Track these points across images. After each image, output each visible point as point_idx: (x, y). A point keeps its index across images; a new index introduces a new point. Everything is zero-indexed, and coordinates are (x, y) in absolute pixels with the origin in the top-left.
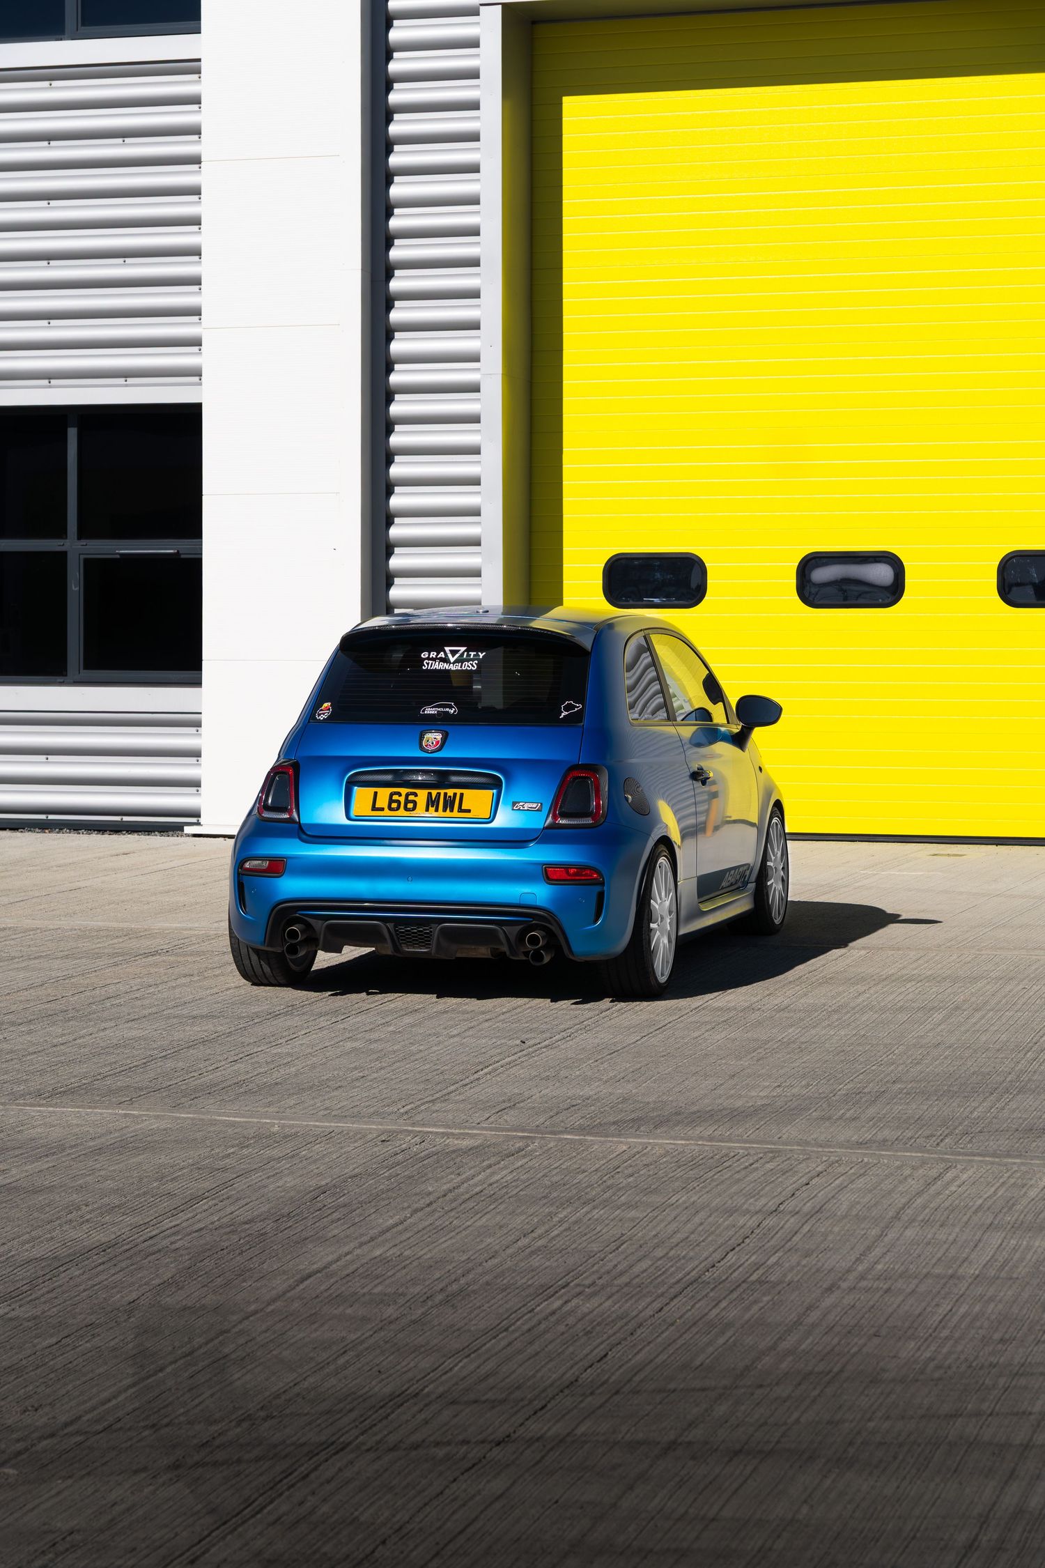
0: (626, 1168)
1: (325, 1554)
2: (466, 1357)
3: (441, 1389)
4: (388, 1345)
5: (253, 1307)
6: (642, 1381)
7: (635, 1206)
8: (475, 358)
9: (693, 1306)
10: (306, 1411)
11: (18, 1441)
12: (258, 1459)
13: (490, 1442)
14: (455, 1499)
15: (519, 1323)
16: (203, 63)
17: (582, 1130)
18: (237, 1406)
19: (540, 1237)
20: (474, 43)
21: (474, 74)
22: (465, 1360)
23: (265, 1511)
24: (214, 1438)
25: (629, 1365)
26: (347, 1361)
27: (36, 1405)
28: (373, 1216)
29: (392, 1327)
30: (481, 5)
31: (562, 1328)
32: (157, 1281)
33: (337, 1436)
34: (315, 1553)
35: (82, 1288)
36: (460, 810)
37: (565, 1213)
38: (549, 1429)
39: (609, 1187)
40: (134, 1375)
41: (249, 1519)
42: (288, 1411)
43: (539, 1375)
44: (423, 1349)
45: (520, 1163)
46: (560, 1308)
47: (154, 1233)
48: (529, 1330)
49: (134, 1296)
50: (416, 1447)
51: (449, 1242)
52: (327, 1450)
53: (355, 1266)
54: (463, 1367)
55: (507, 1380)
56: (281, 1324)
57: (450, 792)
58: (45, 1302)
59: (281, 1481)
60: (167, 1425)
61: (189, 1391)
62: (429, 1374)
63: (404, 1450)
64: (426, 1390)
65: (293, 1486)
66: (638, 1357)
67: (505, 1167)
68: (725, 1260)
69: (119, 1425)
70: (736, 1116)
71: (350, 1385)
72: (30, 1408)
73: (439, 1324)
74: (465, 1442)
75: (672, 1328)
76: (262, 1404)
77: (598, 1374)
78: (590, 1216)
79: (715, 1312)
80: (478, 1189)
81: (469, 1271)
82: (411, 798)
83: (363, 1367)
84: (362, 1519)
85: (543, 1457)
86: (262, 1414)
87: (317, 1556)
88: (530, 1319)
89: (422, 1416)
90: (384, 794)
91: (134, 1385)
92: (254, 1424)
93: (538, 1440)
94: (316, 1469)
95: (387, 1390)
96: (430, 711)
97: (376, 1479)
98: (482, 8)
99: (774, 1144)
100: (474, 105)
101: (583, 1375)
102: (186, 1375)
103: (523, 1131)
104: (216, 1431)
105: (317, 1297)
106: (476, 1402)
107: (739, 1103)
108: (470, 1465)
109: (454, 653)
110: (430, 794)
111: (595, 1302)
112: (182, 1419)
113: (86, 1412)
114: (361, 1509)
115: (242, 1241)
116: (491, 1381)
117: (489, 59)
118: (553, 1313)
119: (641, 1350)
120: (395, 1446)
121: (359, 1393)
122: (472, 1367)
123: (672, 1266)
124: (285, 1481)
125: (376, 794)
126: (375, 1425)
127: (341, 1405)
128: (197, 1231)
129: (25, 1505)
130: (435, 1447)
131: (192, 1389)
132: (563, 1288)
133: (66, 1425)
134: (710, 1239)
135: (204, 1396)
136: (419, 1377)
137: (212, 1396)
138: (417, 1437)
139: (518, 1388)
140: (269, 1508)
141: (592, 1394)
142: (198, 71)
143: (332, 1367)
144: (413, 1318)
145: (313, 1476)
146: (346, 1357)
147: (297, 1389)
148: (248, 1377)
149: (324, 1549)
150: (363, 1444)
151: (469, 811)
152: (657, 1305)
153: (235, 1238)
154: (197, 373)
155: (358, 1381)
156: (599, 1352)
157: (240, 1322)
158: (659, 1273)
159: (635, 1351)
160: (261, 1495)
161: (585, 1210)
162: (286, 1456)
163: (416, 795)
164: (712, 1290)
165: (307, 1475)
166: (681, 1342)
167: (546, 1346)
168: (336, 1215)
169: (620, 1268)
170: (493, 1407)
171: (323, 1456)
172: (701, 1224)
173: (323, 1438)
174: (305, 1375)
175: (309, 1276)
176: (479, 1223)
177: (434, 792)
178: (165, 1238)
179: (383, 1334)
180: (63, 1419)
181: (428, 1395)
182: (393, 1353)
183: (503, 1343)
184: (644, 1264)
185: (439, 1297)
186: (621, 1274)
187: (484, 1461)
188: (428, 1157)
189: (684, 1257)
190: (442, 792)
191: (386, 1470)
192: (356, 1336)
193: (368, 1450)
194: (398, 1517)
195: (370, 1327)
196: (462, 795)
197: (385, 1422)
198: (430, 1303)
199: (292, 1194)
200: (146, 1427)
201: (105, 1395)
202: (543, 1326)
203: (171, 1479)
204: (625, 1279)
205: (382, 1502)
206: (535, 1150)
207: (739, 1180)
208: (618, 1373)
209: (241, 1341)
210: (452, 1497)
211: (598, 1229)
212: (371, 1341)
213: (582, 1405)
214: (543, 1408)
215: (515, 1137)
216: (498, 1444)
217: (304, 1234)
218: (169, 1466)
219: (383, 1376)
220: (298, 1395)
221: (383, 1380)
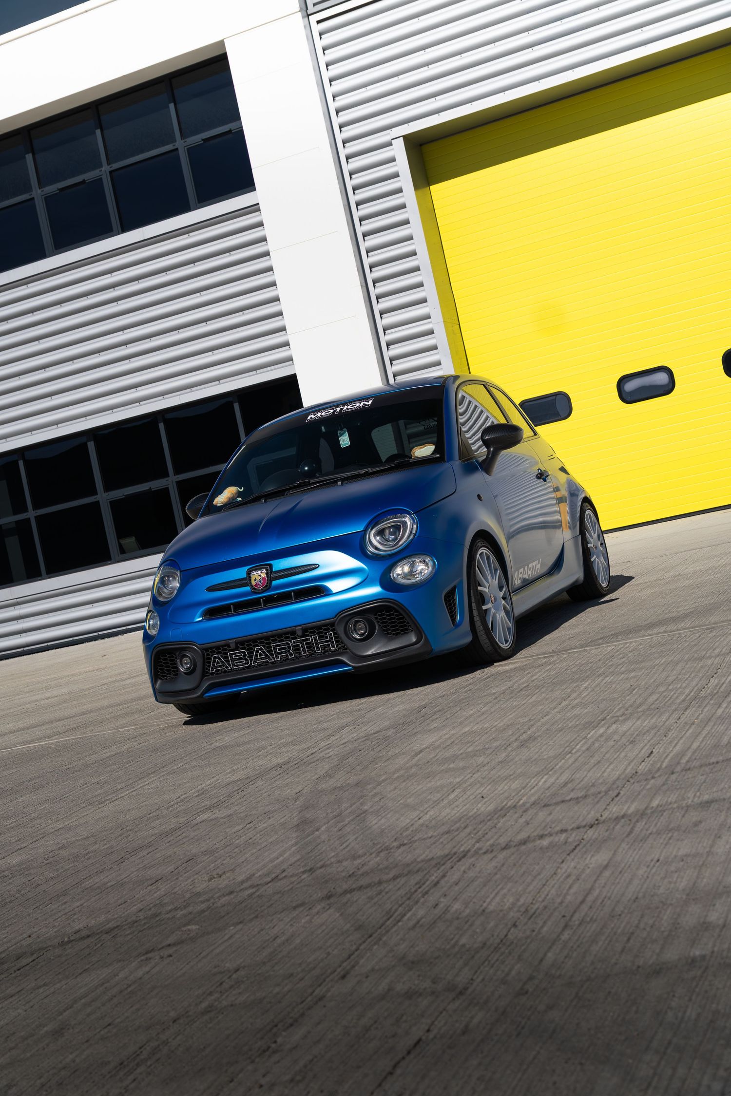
0: (618, 655)
1: (464, 945)
2: (546, 775)
3: (533, 799)
4: (485, 780)
5: (383, 778)
6: (688, 761)
7: (634, 670)
8: (428, 317)
9: (702, 711)
10: (430, 835)
11: (203, 902)
12: (395, 878)
13: (585, 826)
14: (568, 876)
15: (578, 747)
16: (261, 206)
17: (581, 646)
18: (376, 842)
19: (575, 699)
20: (393, 160)
21: (396, 175)
22: (546, 777)
23: (406, 918)
24: (358, 869)
25: (671, 755)
26: (457, 796)
27: (220, 873)
28: (459, 712)
29: (485, 768)
30: (392, 139)
31: (611, 743)
32: (317, 776)
33: (458, 847)
34: (454, 946)
35: (263, 791)
37: (587, 683)
38: (629, 808)
39: (612, 666)
40: (297, 837)
41: (392, 928)
42: (416, 838)
43: (605, 774)
44: (512, 777)
45: (548, 668)
46: (605, 732)
47: (314, 751)
48: (587, 749)
49: (300, 788)
50: (524, 842)
51: (514, 714)
52: (451, 860)
53: (452, 740)
54: (545, 782)
55: (582, 783)
56: (404, 784)
58: (238, 805)
59: (416, 891)
60: (321, 867)
61: (338, 839)
62: (521, 791)
63: (515, 846)
64: (521, 802)
65: (427, 893)
66: (677, 748)
67: (540, 671)
68: (711, 684)
69: (284, 875)
70: (675, 620)
71: (462, 811)
72: (216, 876)
73: (520, 759)
74: (563, 831)
75: (693, 727)
76: (395, 837)
77: (652, 765)
78: (604, 681)
79: (720, 711)
80: (525, 685)
81: (532, 726)
83: (469, 797)
84: (491, 908)
85: (632, 829)
86: (395, 844)
87: (457, 949)
88: (586, 743)
89: (522, 820)
91: (296, 844)
92: (389, 853)
93: (623, 817)
94: (444, 876)
95: (491, 808)
97: (496, 874)
98: (393, 141)
99: (708, 625)
100: (400, 191)
101: (640, 767)
102: (336, 829)
103: (545, 654)
104: (360, 864)
105: (428, 762)
106: (563, 801)
107: (674, 615)
108: (573, 847)
111: (629, 723)
112: (333, 860)
113: (258, 870)
114: (488, 900)
115: (373, 743)
116: (570, 785)
117: (402, 165)
118: (601, 736)
119: (677, 743)
120: (507, 845)
121: (470, 814)
122: (552, 780)
123: (675, 694)
124: (420, 890)
126: (487, 833)
127: (457, 825)
128: (343, 744)
129: (201, 953)
130: (539, 839)
131: (341, 838)
132: (603, 720)
133: (242, 882)
134: (693, 675)
135: (350, 840)
136: (513, 794)
137: (356, 839)
138: (523, 835)
139: (593, 785)
140: (408, 915)
141: (653, 778)
142: (259, 210)
143: (446, 802)
144: (500, 760)
145: (442, 882)
146: (455, 793)
147: (421, 821)
148: (383, 821)
149: (463, 941)
150: (480, 849)
152: (675, 716)
153: (368, 742)
154: (290, 359)
155: (467, 806)
156: (645, 752)
157: (375, 788)
158: (668, 699)
159: (673, 745)
160: (400, 906)
161: (600, 679)
162: (418, 871)
164: (711, 699)
165: (438, 882)
166: (704, 733)
167: (604, 756)
168: (434, 717)
169: (638, 702)
170: (578, 803)
171: (448, 865)
172: (683, 669)
173: (446, 852)
174: (426, 811)
175: (421, 751)
176: (531, 701)
178: (321, 752)
179: (479, 774)
180: (240, 878)
181: (524, 804)
182: (490, 784)
183: (570, 761)
184: (655, 697)
185: (515, 744)
186: (641, 705)
187: (584, 842)
188: (489, 677)
189: (680, 688)
191: (503, 865)
192: (460, 779)
193: (485, 853)
194: (522, 901)
195: (469, 771)
197: (494, 830)
198: (509, 749)
199: (404, 712)
200: (304, 872)
201: (275, 855)
202: (597, 745)
203: (324, 908)
204: (644, 707)
205: (505, 891)
206: (556, 661)
207: (695, 645)
208: (667, 760)
209: (377, 799)
210: (565, 875)
211: (613, 686)
212: (472, 780)
213: (648, 787)
214: (617, 796)
215: (540, 658)
216: (591, 826)
217: (415, 731)
218: (323, 898)
219: (486, 800)
220: (422, 825)
221: (486, 802)
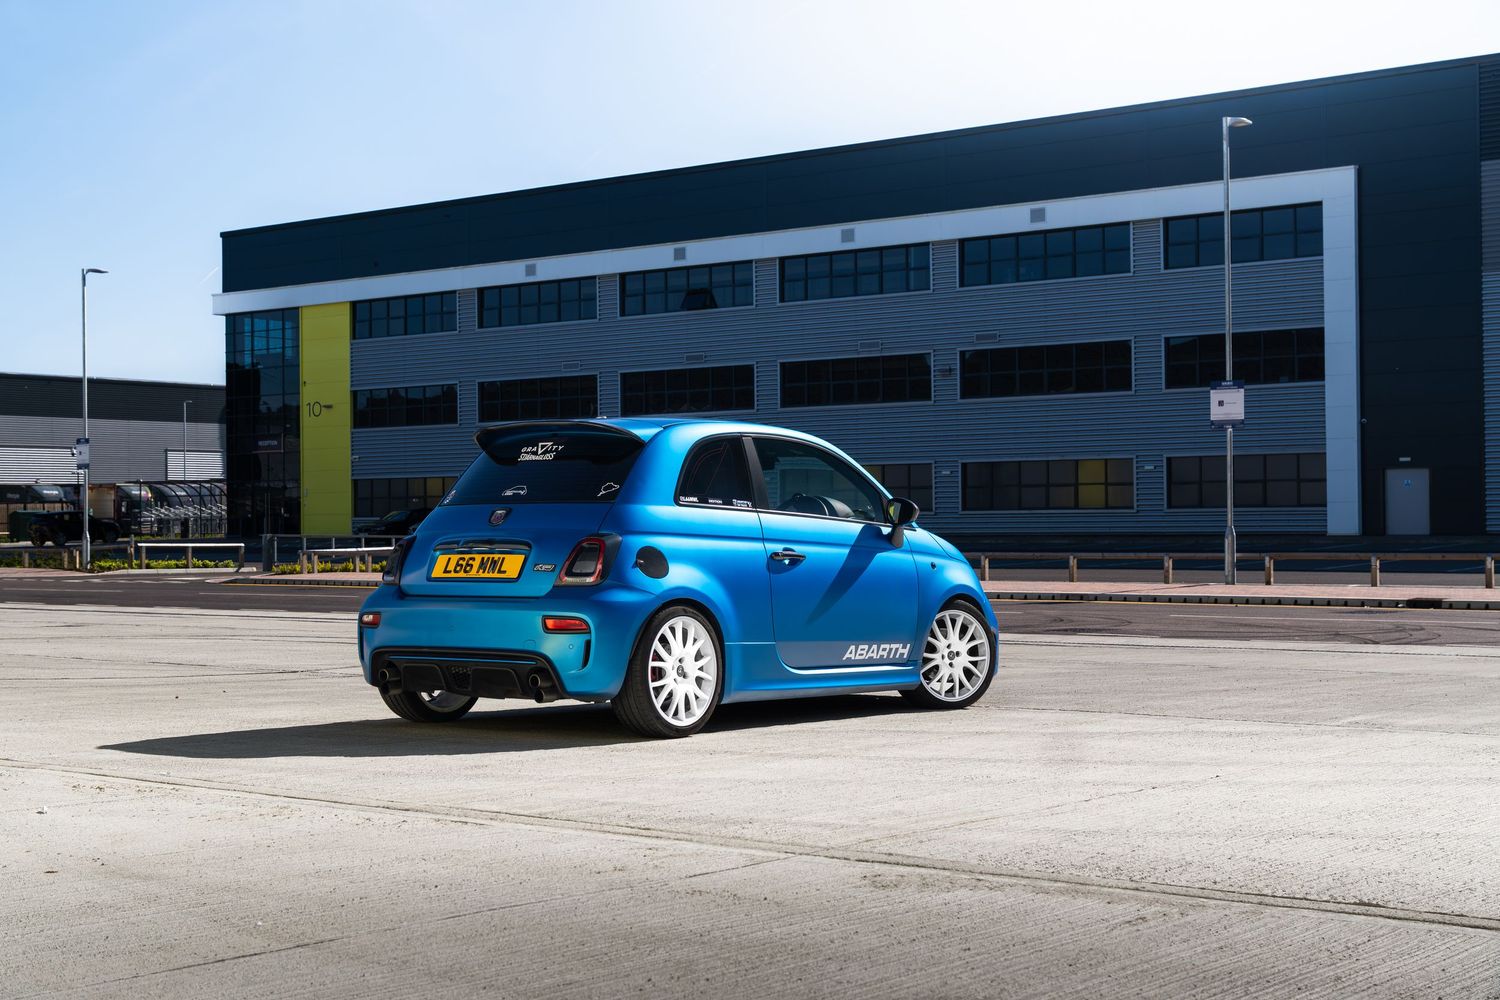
36: (500, 571)
57: (496, 557)
82: (471, 562)
90: (455, 558)
96: (509, 493)
109: (543, 447)
110: (483, 558)
125: (450, 559)
151: (504, 572)
163: (473, 559)
177: (486, 556)
190: (491, 556)
196: (504, 559)
